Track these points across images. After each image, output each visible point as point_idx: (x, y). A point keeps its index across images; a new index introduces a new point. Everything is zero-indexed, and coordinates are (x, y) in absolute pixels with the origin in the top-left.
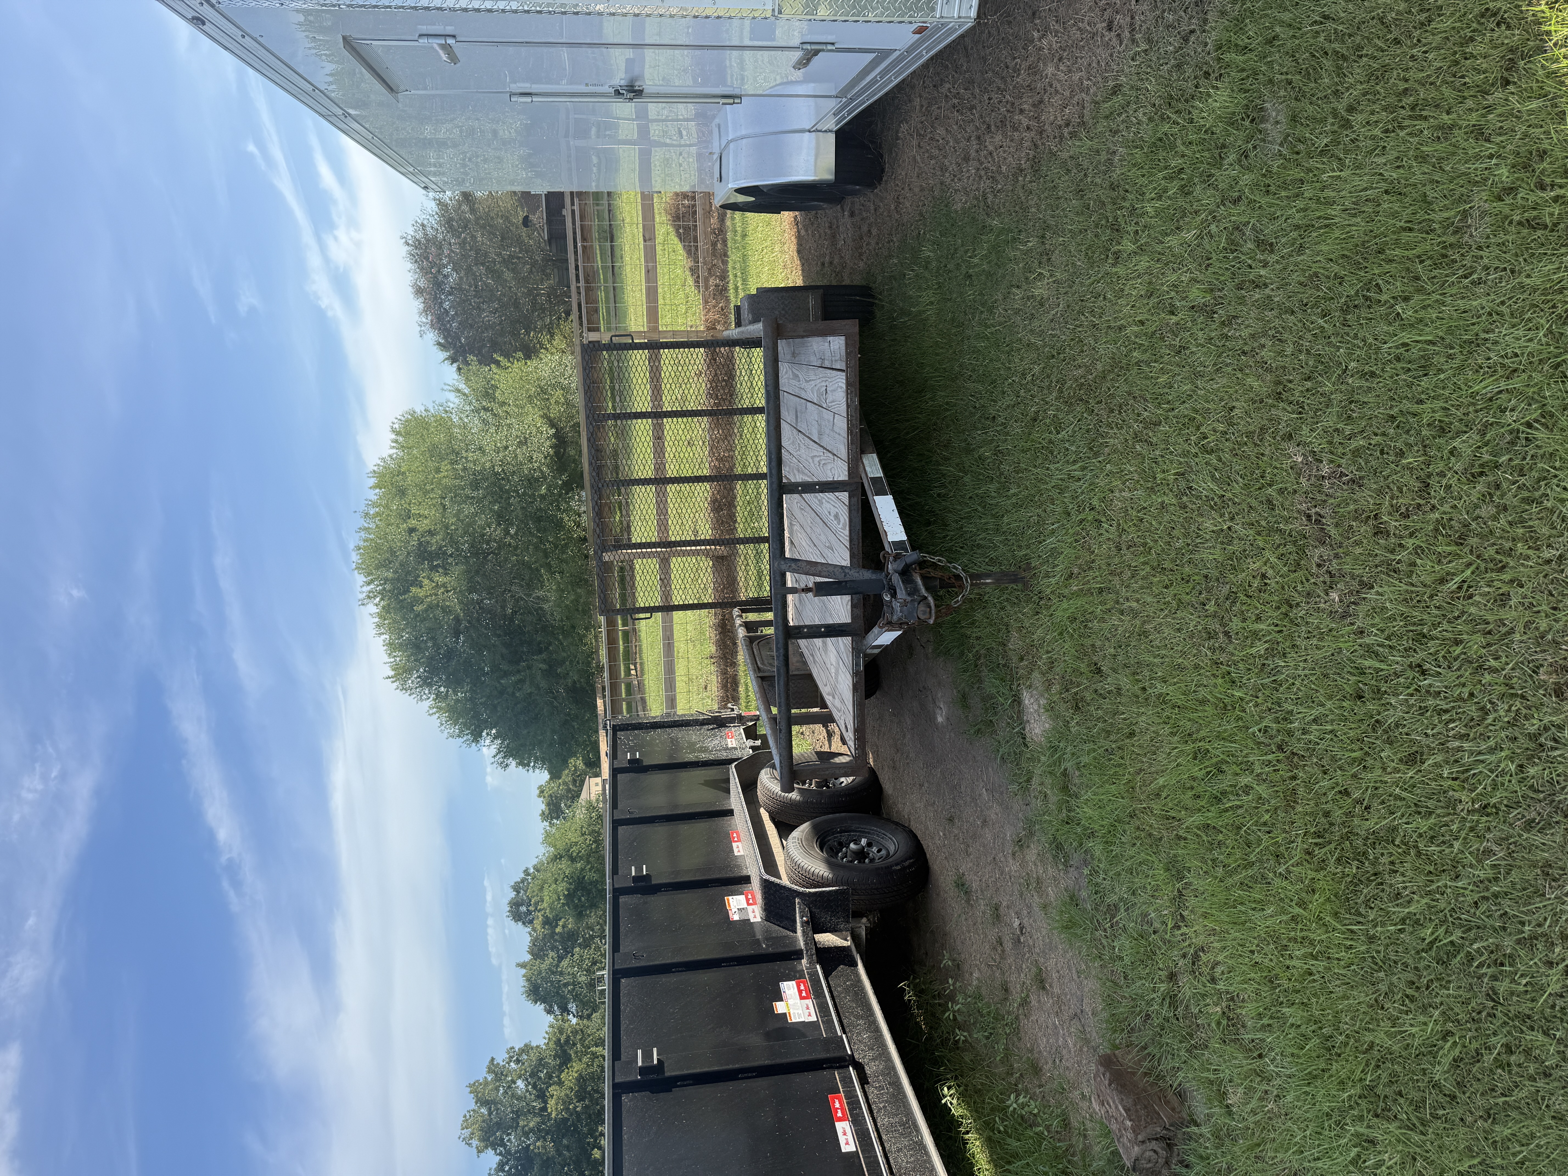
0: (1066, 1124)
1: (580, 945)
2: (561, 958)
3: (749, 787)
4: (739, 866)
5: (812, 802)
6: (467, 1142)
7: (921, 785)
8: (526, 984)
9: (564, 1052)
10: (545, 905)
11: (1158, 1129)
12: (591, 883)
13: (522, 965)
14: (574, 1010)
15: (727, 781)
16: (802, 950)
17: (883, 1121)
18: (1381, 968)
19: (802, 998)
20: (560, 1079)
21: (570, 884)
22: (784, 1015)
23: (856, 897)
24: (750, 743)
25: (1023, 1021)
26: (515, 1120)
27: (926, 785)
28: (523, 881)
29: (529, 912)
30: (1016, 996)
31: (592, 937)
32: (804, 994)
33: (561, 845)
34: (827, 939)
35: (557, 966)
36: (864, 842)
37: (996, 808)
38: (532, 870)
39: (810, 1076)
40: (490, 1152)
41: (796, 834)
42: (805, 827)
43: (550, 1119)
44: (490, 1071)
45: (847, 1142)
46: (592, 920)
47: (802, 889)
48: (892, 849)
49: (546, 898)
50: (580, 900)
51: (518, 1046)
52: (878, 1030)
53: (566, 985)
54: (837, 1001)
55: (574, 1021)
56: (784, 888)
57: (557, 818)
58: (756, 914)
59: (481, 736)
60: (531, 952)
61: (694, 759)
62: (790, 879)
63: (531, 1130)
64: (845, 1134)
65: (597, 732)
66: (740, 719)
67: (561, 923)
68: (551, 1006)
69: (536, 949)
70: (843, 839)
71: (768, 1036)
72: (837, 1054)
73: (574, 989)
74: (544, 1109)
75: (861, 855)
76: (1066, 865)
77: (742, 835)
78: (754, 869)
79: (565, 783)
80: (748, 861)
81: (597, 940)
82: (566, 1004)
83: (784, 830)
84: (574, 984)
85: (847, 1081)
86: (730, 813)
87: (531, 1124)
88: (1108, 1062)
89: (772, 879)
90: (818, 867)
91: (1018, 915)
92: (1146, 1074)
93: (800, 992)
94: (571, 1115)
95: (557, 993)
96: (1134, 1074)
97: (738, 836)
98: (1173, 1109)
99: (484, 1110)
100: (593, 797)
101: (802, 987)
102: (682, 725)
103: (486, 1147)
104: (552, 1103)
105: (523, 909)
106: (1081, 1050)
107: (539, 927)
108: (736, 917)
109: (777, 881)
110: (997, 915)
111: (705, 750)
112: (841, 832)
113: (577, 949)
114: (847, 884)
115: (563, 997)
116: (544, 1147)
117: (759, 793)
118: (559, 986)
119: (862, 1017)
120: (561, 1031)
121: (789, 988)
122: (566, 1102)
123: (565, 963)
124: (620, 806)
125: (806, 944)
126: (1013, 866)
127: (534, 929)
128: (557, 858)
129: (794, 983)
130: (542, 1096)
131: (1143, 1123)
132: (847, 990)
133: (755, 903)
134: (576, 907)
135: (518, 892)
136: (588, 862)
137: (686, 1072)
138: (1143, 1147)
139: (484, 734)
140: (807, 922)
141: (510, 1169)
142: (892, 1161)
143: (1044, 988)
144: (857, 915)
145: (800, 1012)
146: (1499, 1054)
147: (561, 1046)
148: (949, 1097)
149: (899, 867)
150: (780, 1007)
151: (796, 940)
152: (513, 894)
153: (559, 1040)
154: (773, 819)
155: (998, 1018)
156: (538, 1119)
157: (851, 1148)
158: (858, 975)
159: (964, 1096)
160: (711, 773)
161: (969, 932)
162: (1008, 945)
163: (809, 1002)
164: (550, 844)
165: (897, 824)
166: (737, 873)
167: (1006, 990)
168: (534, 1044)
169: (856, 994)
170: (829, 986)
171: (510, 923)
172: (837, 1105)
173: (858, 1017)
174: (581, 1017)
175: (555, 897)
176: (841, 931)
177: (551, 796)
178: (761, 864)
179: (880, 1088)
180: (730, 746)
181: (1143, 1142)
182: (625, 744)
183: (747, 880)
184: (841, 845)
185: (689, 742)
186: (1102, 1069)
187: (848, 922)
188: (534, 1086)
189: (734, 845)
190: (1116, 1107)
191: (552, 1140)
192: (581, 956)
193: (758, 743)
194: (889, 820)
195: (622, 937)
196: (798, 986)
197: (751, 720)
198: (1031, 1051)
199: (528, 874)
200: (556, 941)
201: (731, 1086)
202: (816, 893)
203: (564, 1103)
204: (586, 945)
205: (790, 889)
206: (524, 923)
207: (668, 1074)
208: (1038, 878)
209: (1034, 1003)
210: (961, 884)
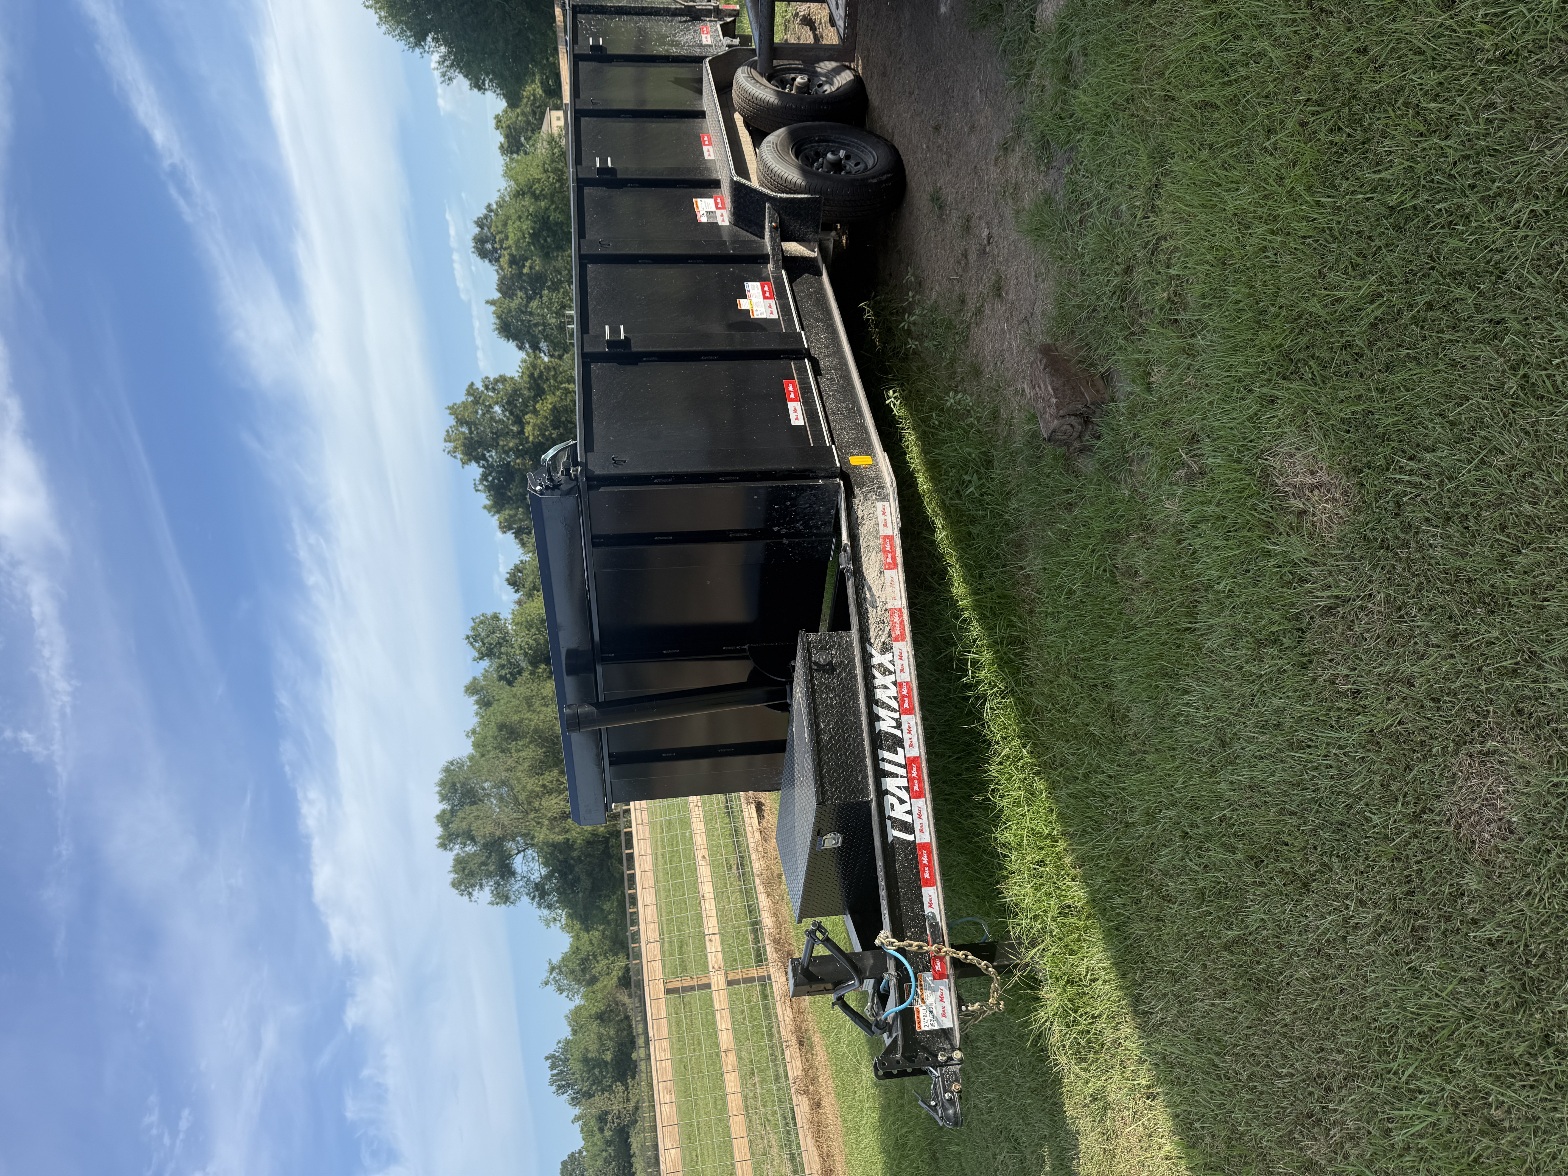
0: (995, 416)
1: (549, 288)
2: (530, 299)
3: (724, 88)
4: (708, 170)
5: (791, 108)
6: (452, 453)
7: (911, 93)
8: (497, 321)
9: (538, 385)
10: (510, 242)
11: (1080, 407)
12: (557, 224)
13: (492, 303)
14: (545, 348)
15: (700, 81)
16: (768, 255)
17: (831, 405)
18: (1335, 239)
19: (765, 298)
20: (535, 408)
21: (535, 222)
22: (747, 312)
23: (827, 208)
24: (727, 41)
25: (974, 329)
26: (496, 440)
27: (916, 92)
28: (486, 217)
29: (495, 250)
30: (971, 306)
31: (561, 282)
32: (767, 295)
33: (522, 180)
34: (794, 248)
35: (527, 306)
36: (842, 153)
37: (988, 111)
38: (495, 206)
39: (768, 363)
40: (474, 465)
41: (771, 138)
42: (781, 132)
43: (527, 442)
44: (469, 393)
45: (797, 415)
46: (559, 264)
47: (773, 194)
48: (870, 163)
49: (511, 235)
50: (545, 241)
51: (493, 376)
52: (834, 332)
53: (536, 325)
54: (799, 304)
55: (546, 359)
56: (755, 191)
57: (517, 153)
58: (724, 219)
59: (424, 40)
60: (500, 290)
61: (664, 53)
62: (762, 184)
63: (511, 449)
64: (795, 411)
65: (556, 50)
66: (717, 13)
67: (528, 264)
68: (523, 343)
69: (504, 288)
70: (821, 149)
71: (731, 326)
72: (794, 347)
73: (544, 330)
74: (522, 432)
75: (837, 166)
76: (1049, 166)
77: (713, 138)
78: (725, 173)
79: (523, 114)
80: (718, 165)
81: (566, 285)
82: (538, 343)
83: (758, 137)
84: (544, 324)
85: (802, 371)
86: (702, 114)
87: (511, 445)
88: (1046, 351)
89: (743, 181)
90: (791, 173)
91: (989, 225)
92: (1080, 362)
93: (764, 293)
94: (547, 440)
95: (528, 332)
96: (1069, 361)
97: (709, 140)
98: (1098, 391)
99: (465, 429)
100: (555, 131)
101: (766, 289)
102: (650, 14)
103: (470, 460)
104: (528, 429)
105: (489, 246)
106: (1023, 350)
107: (506, 266)
108: (704, 219)
109: (747, 183)
110: (967, 228)
111: (677, 44)
112: (818, 142)
113: (546, 292)
114: (820, 193)
115: (534, 337)
116: (524, 464)
117: (734, 95)
118: (530, 326)
119: (821, 321)
120: (534, 366)
121: (753, 288)
122: (542, 428)
123: (534, 304)
124: (582, 96)
125: (773, 249)
126: (994, 173)
127: (502, 268)
128: (519, 194)
129: (758, 284)
130: (519, 421)
131: (1067, 400)
132: (809, 296)
133: (723, 208)
134: (542, 247)
135: (482, 228)
136: (553, 202)
137: (651, 349)
138: (1062, 421)
139: (429, 39)
140: (776, 228)
141: (493, 479)
142: (835, 437)
143: (1000, 296)
144: (828, 227)
145: (763, 309)
146: (1418, 311)
147: (535, 380)
148: (893, 398)
149: (875, 181)
150: (743, 304)
151: (763, 245)
152: (477, 230)
153: (533, 374)
154: (747, 125)
155: (950, 326)
156: (517, 441)
157: (801, 422)
158: (821, 284)
159: (906, 400)
160: (683, 71)
161: (936, 248)
162: (973, 257)
163: (772, 302)
164: (511, 177)
165: (879, 137)
166: (706, 176)
167: (963, 302)
168: (508, 375)
169: (818, 300)
170: (792, 290)
171: (475, 259)
172: (791, 388)
173: (817, 320)
174: (552, 356)
175: (519, 234)
176: (809, 241)
177: (508, 127)
178: (732, 165)
179: (833, 379)
180: (704, 42)
181: (1063, 417)
182: (586, 29)
183: (716, 184)
184: (818, 155)
185: (658, 34)
186: (1040, 356)
187: (817, 233)
188: (511, 413)
189: (705, 148)
190: (1046, 388)
191: (531, 459)
192: (550, 299)
193: (736, 41)
194: (871, 133)
195: (587, 226)
196: (763, 287)
197: (730, 16)
198: (976, 356)
199: (491, 211)
200: (524, 281)
201: (694, 366)
202: (787, 199)
203: (540, 429)
204: (555, 287)
205: (761, 194)
206: (490, 261)
207: (634, 349)
208: (1016, 184)
209: (987, 312)
210: (937, 199)
